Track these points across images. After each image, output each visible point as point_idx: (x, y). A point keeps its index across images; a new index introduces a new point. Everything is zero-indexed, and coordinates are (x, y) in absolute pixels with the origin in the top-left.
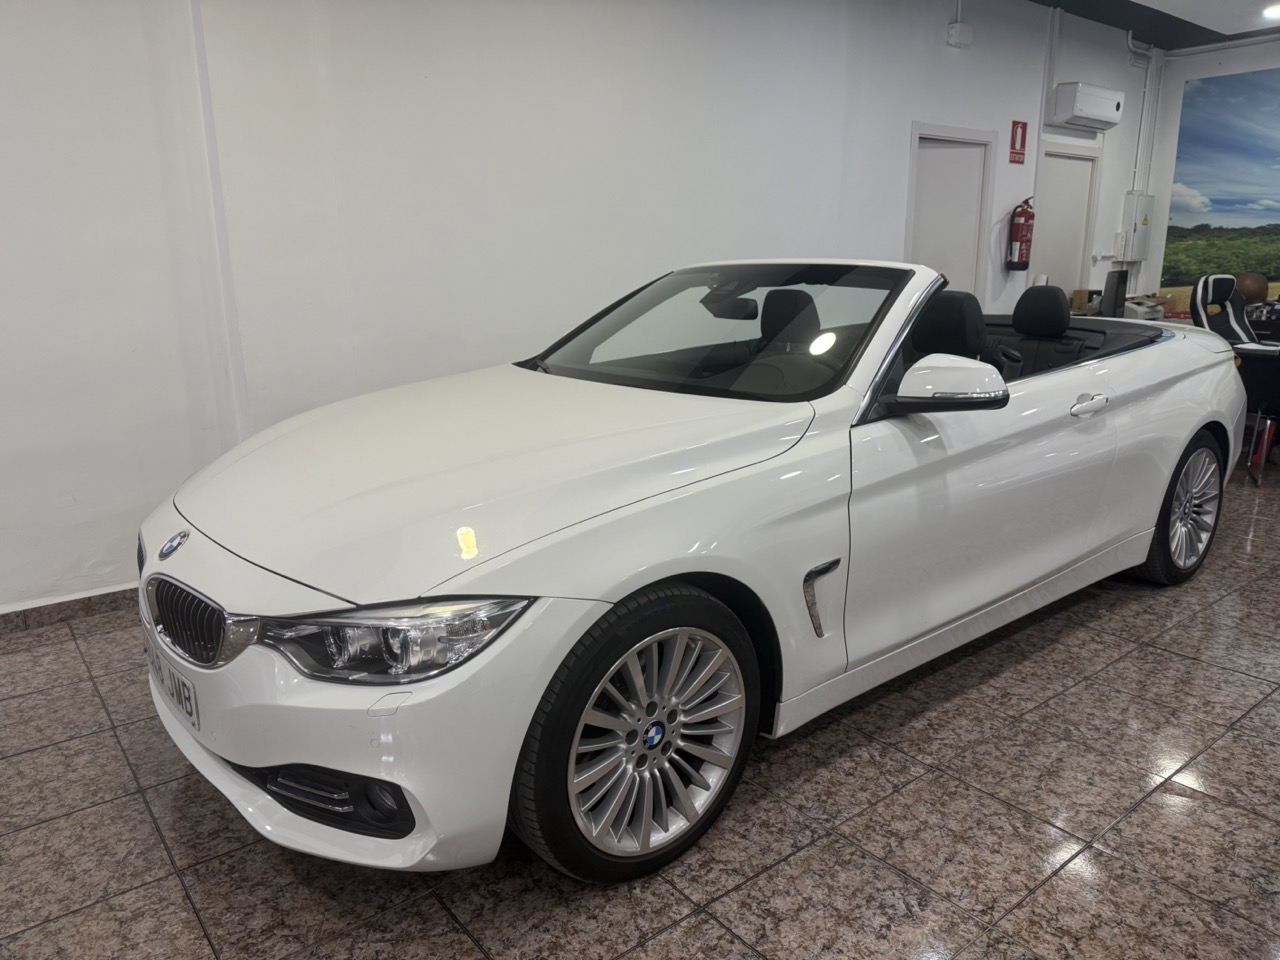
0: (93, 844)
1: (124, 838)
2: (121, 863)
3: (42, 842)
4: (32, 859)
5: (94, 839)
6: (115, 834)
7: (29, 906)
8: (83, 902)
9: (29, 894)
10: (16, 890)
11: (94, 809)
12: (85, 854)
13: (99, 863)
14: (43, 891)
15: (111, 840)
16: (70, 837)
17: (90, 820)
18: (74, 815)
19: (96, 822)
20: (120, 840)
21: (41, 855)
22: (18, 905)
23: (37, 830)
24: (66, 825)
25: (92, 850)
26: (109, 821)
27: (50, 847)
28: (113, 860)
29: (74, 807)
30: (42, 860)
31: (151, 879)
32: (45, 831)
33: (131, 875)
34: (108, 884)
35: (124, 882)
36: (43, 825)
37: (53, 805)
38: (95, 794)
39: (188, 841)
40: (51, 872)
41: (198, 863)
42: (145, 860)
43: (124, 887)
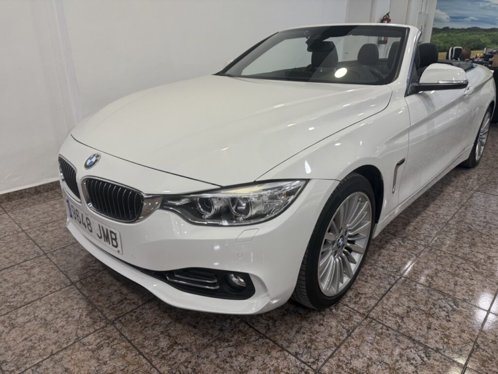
0: (60, 312)
1: (75, 308)
2: (79, 321)
3: (32, 314)
4: (30, 323)
5: (59, 309)
6: (69, 306)
7: (39, 348)
8: (67, 343)
9: (37, 342)
10: (28, 340)
11: (53, 294)
12: (57, 318)
13: (67, 322)
14: (43, 339)
15: (68, 310)
16: (46, 310)
17: (53, 301)
18: (44, 299)
19: (56, 301)
20: (73, 309)
21: (34, 321)
22: (33, 348)
23: (26, 308)
24: (41, 304)
25: (61, 315)
26: (63, 300)
27: (37, 316)
28: (74, 319)
29: (42, 295)
30: (36, 323)
31: (99, 328)
32: (31, 308)
33: (87, 326)
34: (77, 332)
35: (85, 330)
36: (29, 305)
37: (30, 295)
38: (50, 287)
39: (109, 306)
40: (43, 329)
41: (119, 317)
42: (91, 318)
43: (85, 333)
